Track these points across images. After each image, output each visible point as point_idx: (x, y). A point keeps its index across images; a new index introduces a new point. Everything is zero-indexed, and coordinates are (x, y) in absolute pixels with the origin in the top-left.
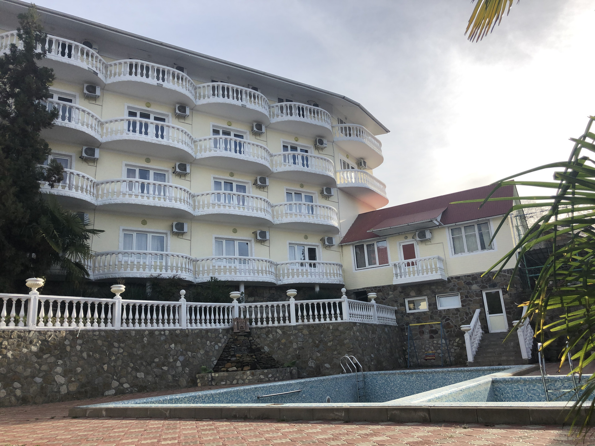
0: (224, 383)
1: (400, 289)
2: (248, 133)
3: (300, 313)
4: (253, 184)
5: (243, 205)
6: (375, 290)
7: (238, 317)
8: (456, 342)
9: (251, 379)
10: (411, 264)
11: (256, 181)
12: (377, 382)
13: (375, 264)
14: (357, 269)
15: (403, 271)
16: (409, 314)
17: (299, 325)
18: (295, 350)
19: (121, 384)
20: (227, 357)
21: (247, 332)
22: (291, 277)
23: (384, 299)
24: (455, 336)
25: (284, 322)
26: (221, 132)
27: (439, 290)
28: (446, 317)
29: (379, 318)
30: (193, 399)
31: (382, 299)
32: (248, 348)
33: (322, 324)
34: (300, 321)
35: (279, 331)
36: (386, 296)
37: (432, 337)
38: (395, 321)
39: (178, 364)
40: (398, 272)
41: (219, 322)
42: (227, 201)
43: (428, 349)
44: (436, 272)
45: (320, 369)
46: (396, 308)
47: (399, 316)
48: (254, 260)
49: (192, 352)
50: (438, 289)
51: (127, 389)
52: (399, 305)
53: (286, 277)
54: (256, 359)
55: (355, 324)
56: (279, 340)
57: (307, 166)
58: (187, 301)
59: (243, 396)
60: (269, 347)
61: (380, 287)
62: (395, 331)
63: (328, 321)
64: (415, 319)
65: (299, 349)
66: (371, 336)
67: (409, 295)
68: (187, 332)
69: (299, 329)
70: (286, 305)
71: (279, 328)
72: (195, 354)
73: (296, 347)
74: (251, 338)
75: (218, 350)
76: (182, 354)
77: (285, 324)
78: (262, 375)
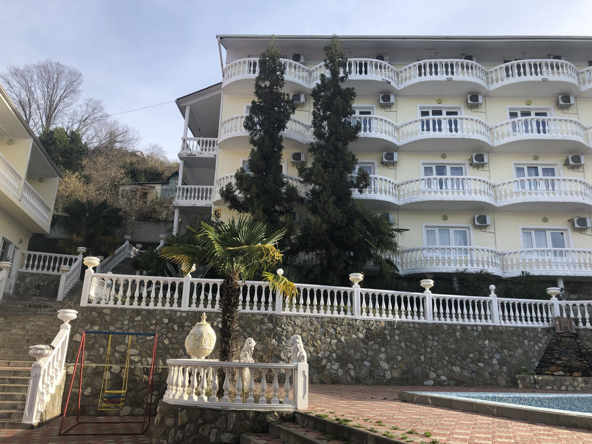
0: (550, 388)
2: (552, 109)
4: (564, 165)
5: (553, 190)
7: (559, 316)
9: (585, 387)
11: (567, 161)
19: (439, 376)
20: (551, 359)
21: (573, 333)
26: (519, 114)
30: (518, 400)
32: (576, 352)
39: (495, 361)
41: (537, 321)
42: (533, 188)
48: (573, 252)
49: (509, 351)
51: (444, 381)
58: (498, 297)
59: (577, 404)
68: (501, 329)
72: (512, 352)
74: (579, 341)
75: (539, 351)
76: (498, 351)
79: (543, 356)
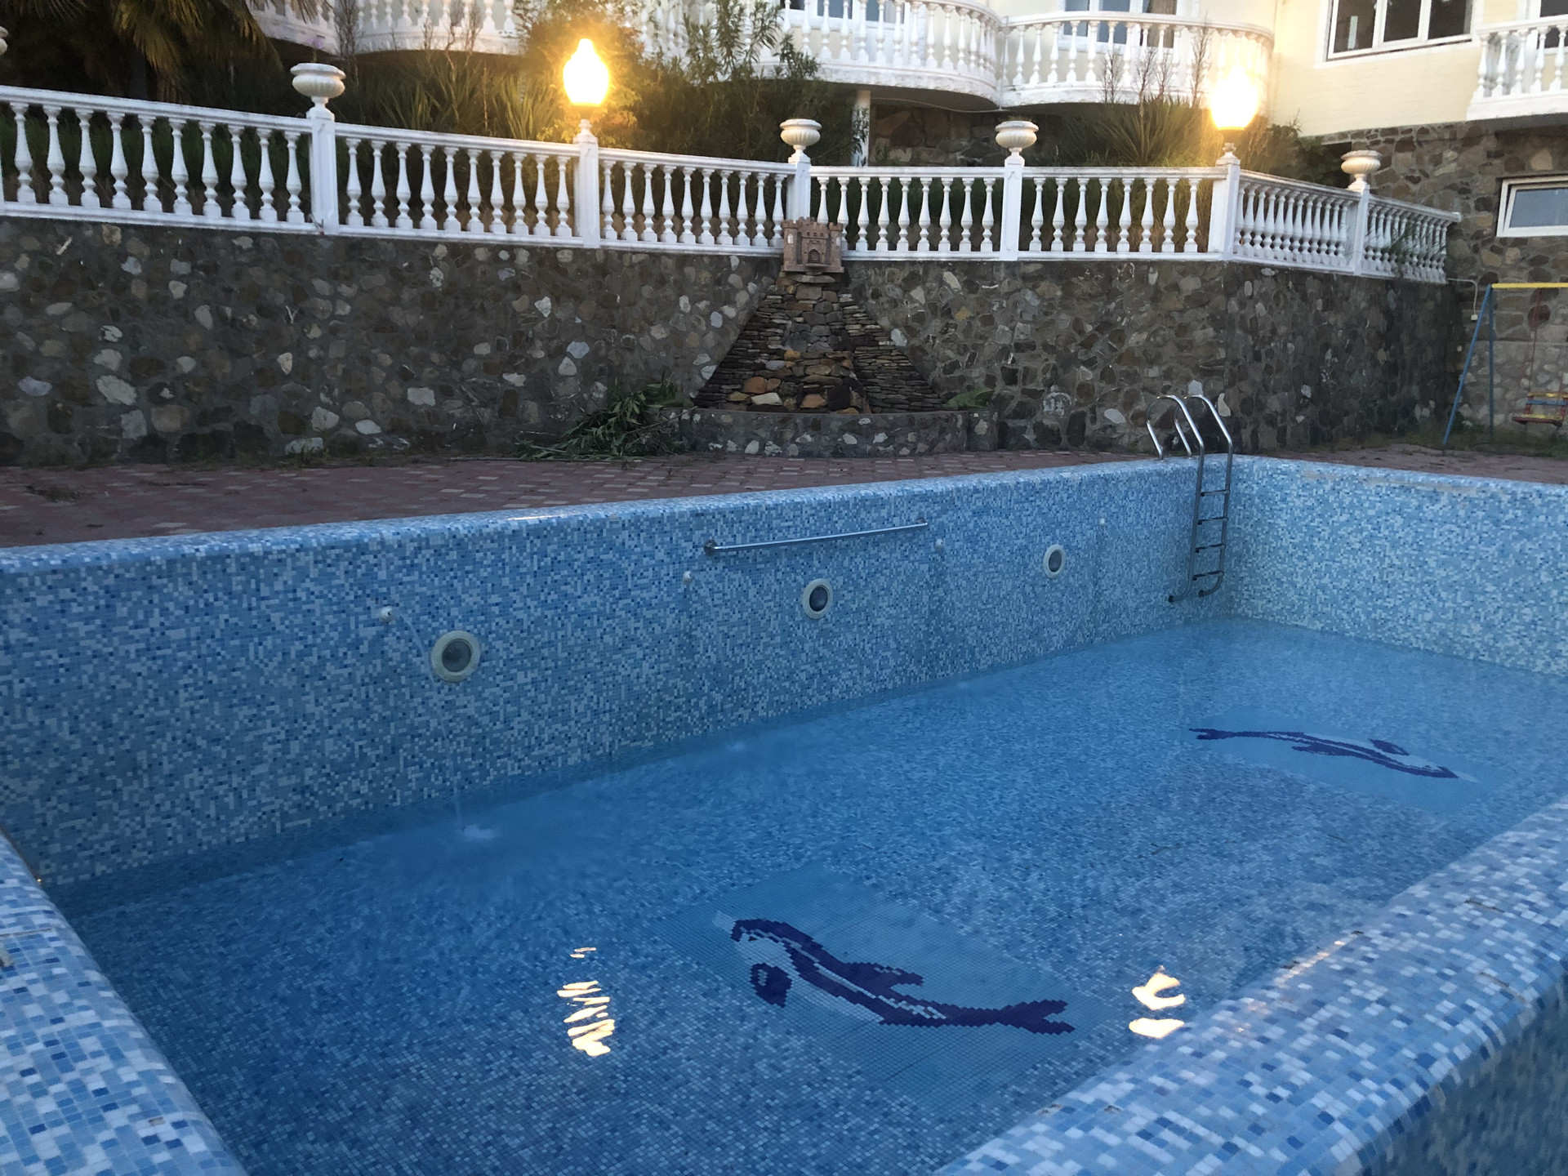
1: (1490, 144)
3: (1038, 216)
6: (1387, 141)
12: (1284, 500)
13: (1413, 33)
14: (1332, 55)
15: (1520, 65)
16: (1504, 240)
17: (1030, 262)
18: (1004, 352)
19: (351, 422)
20: (755, 356)
21: (832, 275)
22: (1053, 77)
23: (1416, 181)
25: (976, 246)
29: (1371, 253)
32: (832, 332)
33: (1119, 263)
34: (1035, 245)
35: (948, 275)
36: (1429, 168)
38: (1441, 264)
39: (567, 367)
40: (1502, 66)
41: (734, 232)
43: (1547, 378)
45: (1084, 426)
46: (1457, 215)
47: (1463, 247)
51: (371, 437)
52: (1472, 205)
53: (1035, 78)
55: (1254, 271)
56: (947, 312)
60: (910, 332)
61: (1410, 130)
62: (1430, 305)
63: (1145, 252)
64: (1523, 264)
65: (1019, 347)
66: (1319, 319)
67: (1522, 168)
68: (600, 258)
69: (1025, 278)
70: (989, 181)
71: (953, 266)
72: (632, 337)
73: (1005, 341)
74: (846, 297)
75: (722, 332)
76: (581, 334)
77: (976, 255)
78: (852, 432)
79: (733, 347)
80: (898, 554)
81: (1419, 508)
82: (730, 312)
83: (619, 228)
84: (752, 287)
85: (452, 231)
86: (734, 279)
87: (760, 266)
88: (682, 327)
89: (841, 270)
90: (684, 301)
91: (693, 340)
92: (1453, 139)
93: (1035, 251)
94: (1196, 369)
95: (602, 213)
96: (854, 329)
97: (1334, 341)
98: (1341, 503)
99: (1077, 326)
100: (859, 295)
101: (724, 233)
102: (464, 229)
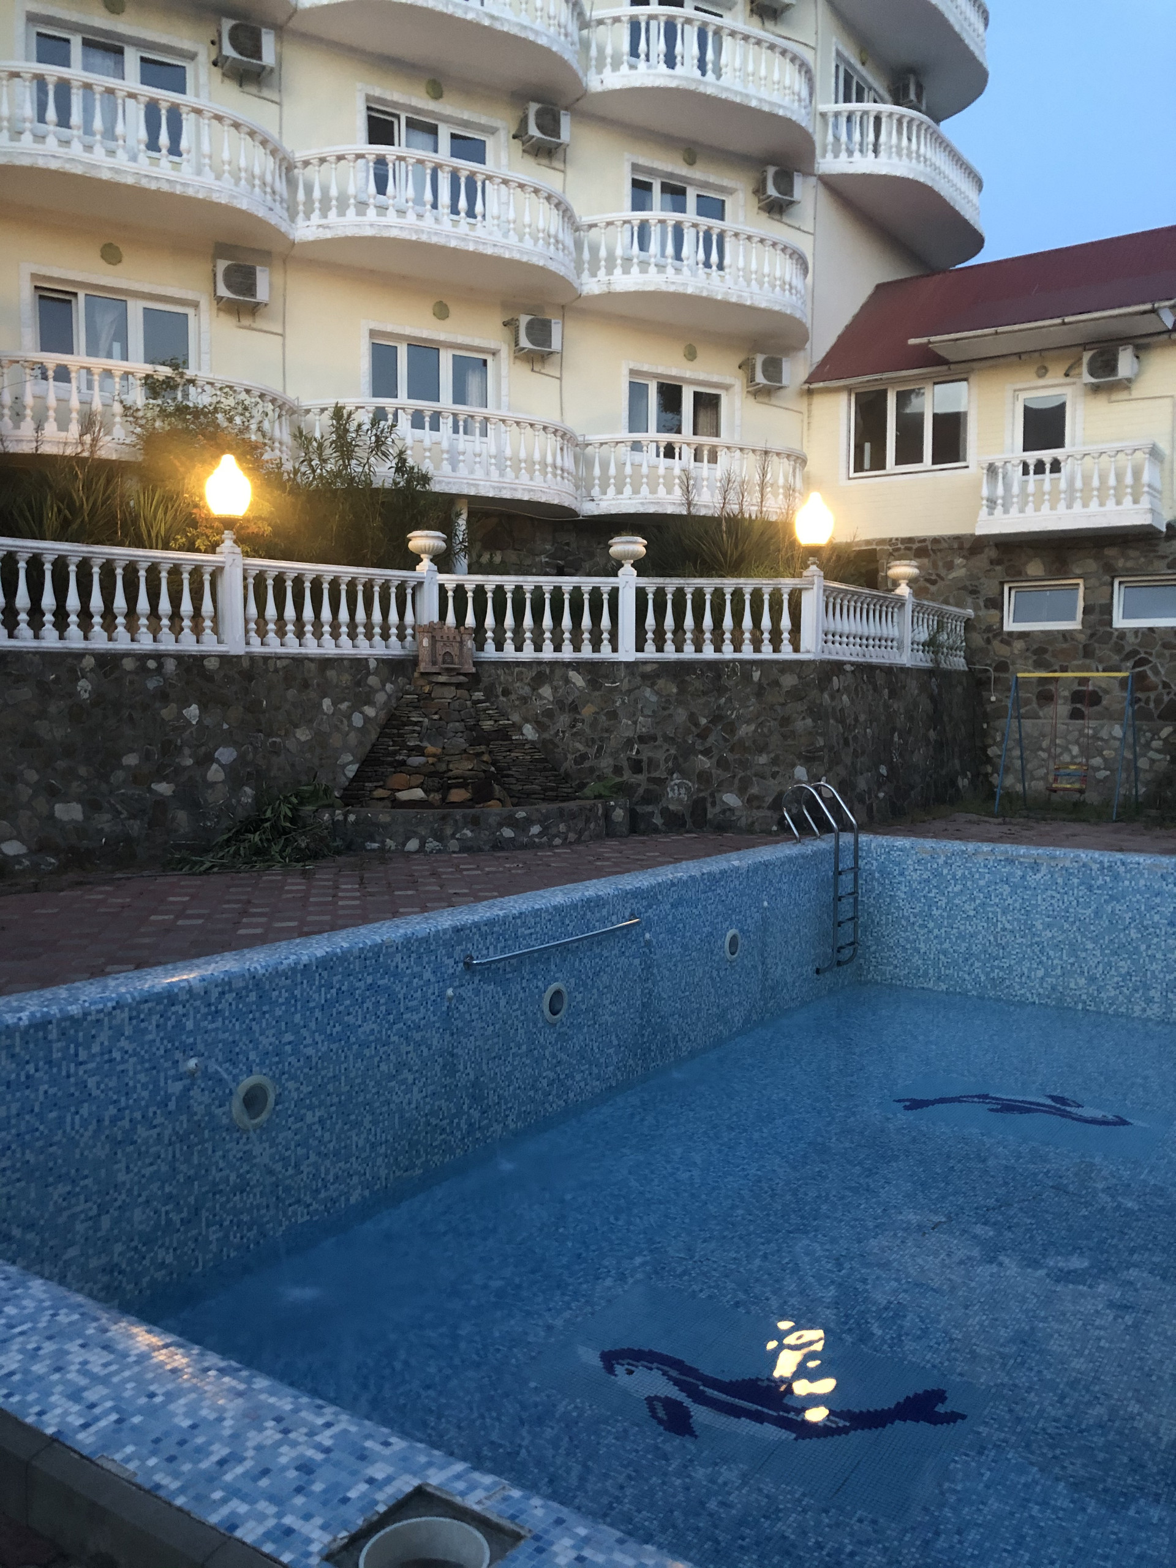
0: (375, 846)
1: (993, 553)
3: (650, 621)
4: (514, 137)
5: (471, 212)
6: (907, 549)
7: (436, 619)
8: (1160, 739)
9: (471, 839)
10: (1048, 467)
11: (524, 122)
12: (902, 874)
13: (919, 459)
14: (852, 475)
15: (1015, 490)
16: (1010, 634)
17: (645, 663)
18: (629, 743)
20: (395, 753)
21: (465, 675)
22: (628, 490)
24: (1159, 717)
25: (596, 648)
27: (1130, 564)
28: (1138, 653)
29: (916, 646)
31: (927, 580)
32: (468, 729)
33: (726, 663)
34: (650, 646)
35: (573, 674)
36: (943, 572)
37: (1076, 715)
38: (963, 654)
39: (215, 773)
40: (1000, 491)
41: (369, 636)
43: (1059, 750)
44: (1136, 501)
45: (705, 810)
46: (970, 612)
47: (978, 639)
48: (504, 421)
49: (267, 735)
50: (1127, 558)
51: (17, 858)
52: (982, 604)
53: (611, 491)
54: (493, 764)
55: (837, 667)
56: (574, 708)
57: (718, 73)
60: (540, 726)
61: (924, 540)
62: (959, 689)
63: (747, 652)
64: (1029, 654)
65: (642, 739)
66: (887, 706)
67: (1020, 573)
68: (246, 664)
69: (645, 676)
70: (605, 590)
71: (577, 665)
72: (278, 740)
73: (629, 734)
74: (478, 695)
75: (362, 731)
76: (229, 740)
77: (596, 656)
78: (509, 826)
79: (374, 745)
80: (616, 952)
81: (1023, 877)
82: (370, 711)
83: (262, 633)
84: (389, 687)
85: (99, 641)
86: (373, 680)
87: (395, 667)
88: (326, 728)
89: (474, 670)
90: (327, 703)
91: (336, 741)
92: (961, 548)
93: (650, 652)
94: (800, 756)
95: (247, 621)
96: (487, 725)
97: (898, 725)
98: (954, 877)
99: (693, 718)
100: (490, 693)
101: (361, 637)
102: (110, 639)
